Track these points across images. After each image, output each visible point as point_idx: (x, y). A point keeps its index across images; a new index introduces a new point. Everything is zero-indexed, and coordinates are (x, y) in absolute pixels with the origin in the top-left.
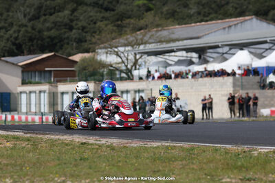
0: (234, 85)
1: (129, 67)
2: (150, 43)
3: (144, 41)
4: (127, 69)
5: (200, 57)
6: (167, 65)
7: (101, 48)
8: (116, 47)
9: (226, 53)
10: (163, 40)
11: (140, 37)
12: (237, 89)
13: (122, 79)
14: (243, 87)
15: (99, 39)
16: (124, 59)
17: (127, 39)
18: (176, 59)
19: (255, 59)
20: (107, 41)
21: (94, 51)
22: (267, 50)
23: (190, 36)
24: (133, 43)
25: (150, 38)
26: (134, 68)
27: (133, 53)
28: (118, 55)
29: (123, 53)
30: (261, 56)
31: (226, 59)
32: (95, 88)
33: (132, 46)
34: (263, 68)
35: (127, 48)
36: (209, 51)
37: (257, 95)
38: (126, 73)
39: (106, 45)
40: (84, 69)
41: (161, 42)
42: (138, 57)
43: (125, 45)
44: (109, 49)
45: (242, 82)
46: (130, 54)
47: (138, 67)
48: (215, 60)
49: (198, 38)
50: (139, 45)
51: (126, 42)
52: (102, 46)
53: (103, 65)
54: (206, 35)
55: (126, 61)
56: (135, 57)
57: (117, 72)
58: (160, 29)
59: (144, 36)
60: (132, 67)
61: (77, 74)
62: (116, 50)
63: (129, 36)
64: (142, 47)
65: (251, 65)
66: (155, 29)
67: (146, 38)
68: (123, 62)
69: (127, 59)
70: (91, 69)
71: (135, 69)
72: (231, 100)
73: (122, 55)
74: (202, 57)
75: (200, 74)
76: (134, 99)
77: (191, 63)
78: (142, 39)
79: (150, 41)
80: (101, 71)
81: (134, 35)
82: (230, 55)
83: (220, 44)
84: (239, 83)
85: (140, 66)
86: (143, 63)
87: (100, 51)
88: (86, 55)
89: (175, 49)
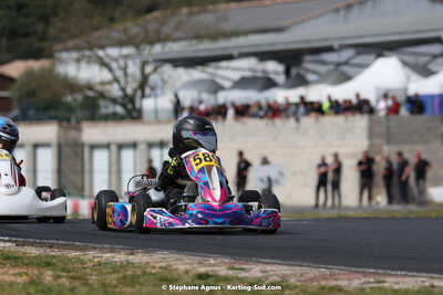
0: (371, 134)
1: (129, 91)
2: (175, 40)
3: (163, 35)
4: (126, 95)
5: (287, 73)
6: (216, 88)
7: (68, 50)
8: (102, 47)
9: (346, 63)
10: (203, 33)
11: (153, 26)
12: (378, 141)
13: (114, 117)
14: (389, 138)
15: (62, 30)
16: (120, 74)
17: (125, 31)
18: (236, 76)
19: (415, 77)
20: (82, 33)
21: (50, 56)
22: (435, 56)
23: (262, 24)
24: (139, 39)
25: (176, 29)
26: (139, 94)
27: (138, 61)
28: (103, 64)
29: (116, 60)
30: (426, 72)
31: (346, 78)
32: (59, 137)
33: (137, 46)
34: (433, 97)
35: (126, 51)
36: (308, 58)
37: (424, 156)
38: (124, 106)
39: (80, 42)
40: (31, 94)
41: (198, 37)
42: (149, 69)
43: (121, 44)
44: (87, 53)
45: (388, 128)
46: (130, 63)
47: (148, 91)
48: (323, 78)
49: (279, 30)
50: (152, 43)
51: (123, 37)
52: (70, 44)
53: (72, 86)
54: (296, 23)
55: (122, 79)
56: (143, 70)
57: (102, 103)
58: (195, 9)
59: (163, 23)
60: (135, 91)
61: (15, 104)
62: (101, 53)
63: (129, 24)
64: (157, 48)
65: (406, 90)
66: (185, 10)
67: (166, 30)
68: (116, 80)
69: (126, 75)
70: (46, 95)
71: (143, 96)
72: (364, 167)
73: (114, 65)
74: (294, 71)
75: (293, 108)
76: (150, 161)
77: (269, 83)
78: (157, 31)
79: (177, 35)
80: (69, 99)
81: (140, 20)
82: (356, 69)
83: (336, 44)
84: (381, 130)
85: (153, 89)
86: (160, 84)
87: (64, 55)
88: (35, 65)
89: (235, 53)
